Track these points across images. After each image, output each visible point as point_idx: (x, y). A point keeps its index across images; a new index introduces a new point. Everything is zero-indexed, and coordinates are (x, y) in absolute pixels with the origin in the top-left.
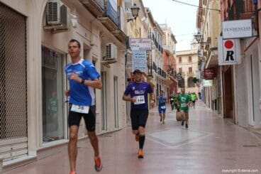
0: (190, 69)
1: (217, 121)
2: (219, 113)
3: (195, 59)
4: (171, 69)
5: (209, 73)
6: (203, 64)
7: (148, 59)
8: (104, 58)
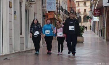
0: (85, 10)
1: (102, 43)
2: (103, 39)
3: (88, 4)
4: (72, 10)
5: (97, 12)
6: (93, 6)
7: (57, 3)
8: (27, 1)
